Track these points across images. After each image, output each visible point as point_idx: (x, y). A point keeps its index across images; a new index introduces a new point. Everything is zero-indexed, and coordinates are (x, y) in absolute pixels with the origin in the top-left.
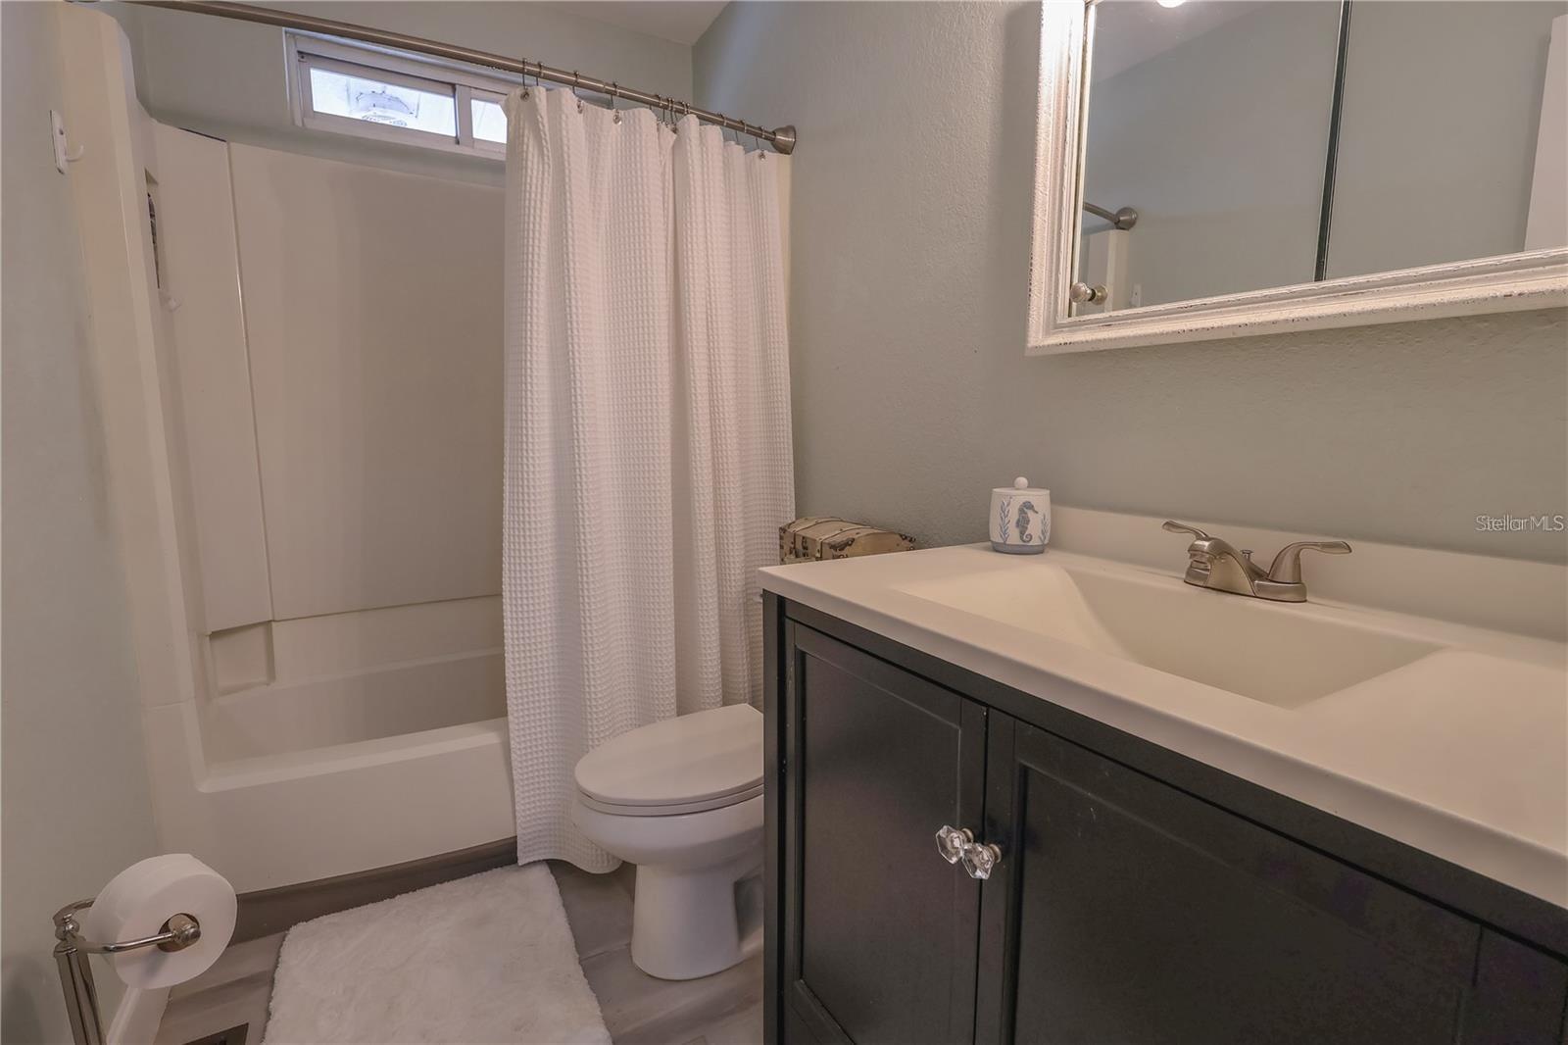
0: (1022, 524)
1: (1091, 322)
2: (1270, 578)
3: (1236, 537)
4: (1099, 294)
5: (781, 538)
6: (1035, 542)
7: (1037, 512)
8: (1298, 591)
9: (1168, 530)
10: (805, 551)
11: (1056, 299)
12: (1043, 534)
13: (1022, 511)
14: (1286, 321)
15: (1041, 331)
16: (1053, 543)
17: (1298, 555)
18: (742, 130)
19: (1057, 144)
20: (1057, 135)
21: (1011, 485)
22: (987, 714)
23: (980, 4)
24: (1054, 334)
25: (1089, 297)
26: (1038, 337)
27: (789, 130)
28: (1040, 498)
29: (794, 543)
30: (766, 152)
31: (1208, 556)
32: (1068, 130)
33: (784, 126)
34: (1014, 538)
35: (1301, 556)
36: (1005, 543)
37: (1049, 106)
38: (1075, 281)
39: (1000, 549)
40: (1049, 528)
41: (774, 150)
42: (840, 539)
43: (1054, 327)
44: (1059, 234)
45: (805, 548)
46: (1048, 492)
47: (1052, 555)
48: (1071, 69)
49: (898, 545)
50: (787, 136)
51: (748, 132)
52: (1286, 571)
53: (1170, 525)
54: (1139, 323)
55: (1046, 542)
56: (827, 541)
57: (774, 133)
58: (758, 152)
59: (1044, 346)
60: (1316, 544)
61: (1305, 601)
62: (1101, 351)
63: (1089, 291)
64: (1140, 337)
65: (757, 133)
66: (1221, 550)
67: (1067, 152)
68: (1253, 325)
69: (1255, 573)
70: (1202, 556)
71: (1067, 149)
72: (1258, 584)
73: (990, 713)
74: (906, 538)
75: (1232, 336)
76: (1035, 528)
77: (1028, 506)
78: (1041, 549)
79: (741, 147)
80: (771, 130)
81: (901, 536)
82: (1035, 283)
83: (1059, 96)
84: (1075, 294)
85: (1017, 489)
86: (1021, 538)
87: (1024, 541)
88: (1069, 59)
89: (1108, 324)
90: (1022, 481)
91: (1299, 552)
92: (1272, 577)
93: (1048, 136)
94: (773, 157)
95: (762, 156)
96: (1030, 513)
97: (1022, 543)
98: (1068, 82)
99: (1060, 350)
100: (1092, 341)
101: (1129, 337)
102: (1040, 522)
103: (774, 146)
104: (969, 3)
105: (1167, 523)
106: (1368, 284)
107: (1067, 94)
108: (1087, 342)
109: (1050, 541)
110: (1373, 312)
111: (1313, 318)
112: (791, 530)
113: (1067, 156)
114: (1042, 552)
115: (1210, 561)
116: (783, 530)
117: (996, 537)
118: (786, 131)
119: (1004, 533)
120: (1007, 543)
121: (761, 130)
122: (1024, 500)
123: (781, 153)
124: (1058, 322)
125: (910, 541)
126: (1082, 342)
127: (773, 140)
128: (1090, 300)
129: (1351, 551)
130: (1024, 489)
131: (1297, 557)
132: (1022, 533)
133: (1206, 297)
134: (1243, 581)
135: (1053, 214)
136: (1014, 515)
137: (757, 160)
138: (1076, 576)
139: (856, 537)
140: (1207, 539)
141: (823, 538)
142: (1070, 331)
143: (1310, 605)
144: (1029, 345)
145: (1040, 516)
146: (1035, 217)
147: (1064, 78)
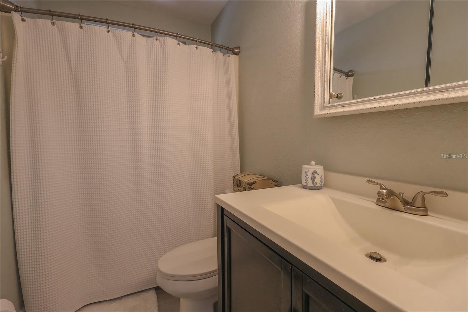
0: (313, 179)
1: (337, 106)
2: (412, 205)
3: (396, 187)
4: (340, 96)
5: (233, 180)
6: (318, 185)
7: (318, 174)
8: (424, 211)
9: (369, 183)
10: (240, 185)
11: (324, 98)
12: (321, 182)
13: (313, 174)
14: (414, 103)
15: (319, 109)
16: (325, 185)
17: (424, 195)
18: (222, 48)
19: (323, 44)
20: (323, 41)
21: (309, 164)
22: (292, 268)
23: (296, 1)
24: (324, 110)
25: (336, 97)
26: (318, 111)
27: (238, 48)
28: (320, 169)
29: (237, 182)
30: (230, 55)
31: (386, 196)
32: (327, 39)
33: (236, 47)
34: (310, 184)
35: (425, 197)
36: (307, 186)
37: (320, 31)
38: (331, 91)
39: (305, 187)
40: (323, 180)
41: (233, 54)
42: (251, 181)
43: (323, 107)
44: (325, 75)
45: (240, 184)
46: (323, 167)
47: (325, 190)
48: (327, 18)
49: (271, 183)
50: (237, 50)
51: (224, 48)
52: (419, 203)
53: (369, 181)
54: (355, 105)
55: (322, 185)
56: (247, 182)
57: (233, 49)
58: (228, 55)
59: (320, 115)
60: (432, 192)
61: (428, 215)
62: (341, 116)
63: (336, 95)
64: (355, 110)
65: (227, 49)
66: (391, 194)
67: (327, 46)
68: (400, 105)
69: (405, 203)
70: (383, 196)
71: (327, 45)
72: (407, 207)
73: (293, 268)
74: (274, 181)
75: (392, 109)
76: (318, 180)
77: (315, 172)
78: (320, 187)
79: (222, 53)
80: (232, 48)
81: (273, 180)
82: (316, 92)
83: (323, 27)
84: (331, 96)
85: (311, 166)
86: (313, 184)
87: (314, 185)
88: (327, 14)
89: (343, 106)
90: (313, 163)
91: (424, 194)
92: (413, 204)
93: (320, 41)
94: (233, 57)
95: (229, 56)
96: (316, 175)
97: (314, 186)
98: (326, 22)
99: (326, 116)
100: (337, 112)
101: (351, 111)
102: (320, 178)
103: (233, 52)
104: (293, 1)
105: (368, 180)
106: (449, 87)
107: (326, 26)
108: (335, 113)
109: (324, 184)
110: (453, 98)
111: (426, 101)
112: (236, 177)
113: (327, 48)
114: (321, 189)
115: (387, 198)
116: (234, 177)
117: (304, 183)
118: (237, 48)
119: (307, 181)
120: (308, 185)
121: (229, 48)
122: (314, 170)
123: (236, 55)
124: (325, 106)
125: (276, 182)
126: (334, 113)
127: (233, 51)
128: (336, 98)
129: (447, 196)
130: (314, 166)
131: (423, 197)
132: (313, 182)
133: (380, 95)
134: (401, 206)
135: (322, 68)
136: (310, 176)
137: (227, 57)
138: (333, 200)
139: (256, 181)
140: (385, 189)
141: (246, 181)
142: (330, 109)
143: (431, 217)
144: (315, 114)
145: (320, 176)
146: (316, 69)
147: (325, 21)
